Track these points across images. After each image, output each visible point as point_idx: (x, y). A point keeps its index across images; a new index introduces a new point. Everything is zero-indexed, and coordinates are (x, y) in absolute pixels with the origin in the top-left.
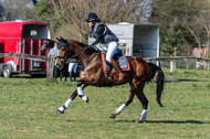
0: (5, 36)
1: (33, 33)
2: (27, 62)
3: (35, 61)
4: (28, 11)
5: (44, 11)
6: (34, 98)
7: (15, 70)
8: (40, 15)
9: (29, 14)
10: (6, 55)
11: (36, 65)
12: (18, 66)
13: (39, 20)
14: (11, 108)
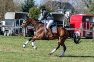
0: (75, 21)
1: (87, 20)
2: (84, 32)
3: (88, 32)
4: (85, 10)
5: (92, 10)
6: (87, 48)
7: (79, 35)
8: (90, 12)
9: (85, 11)
10: (75, 29)
11: (88, 33)
12: (80, 34)
13: (90, 14)
14: (77, 52)
